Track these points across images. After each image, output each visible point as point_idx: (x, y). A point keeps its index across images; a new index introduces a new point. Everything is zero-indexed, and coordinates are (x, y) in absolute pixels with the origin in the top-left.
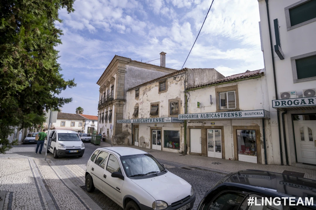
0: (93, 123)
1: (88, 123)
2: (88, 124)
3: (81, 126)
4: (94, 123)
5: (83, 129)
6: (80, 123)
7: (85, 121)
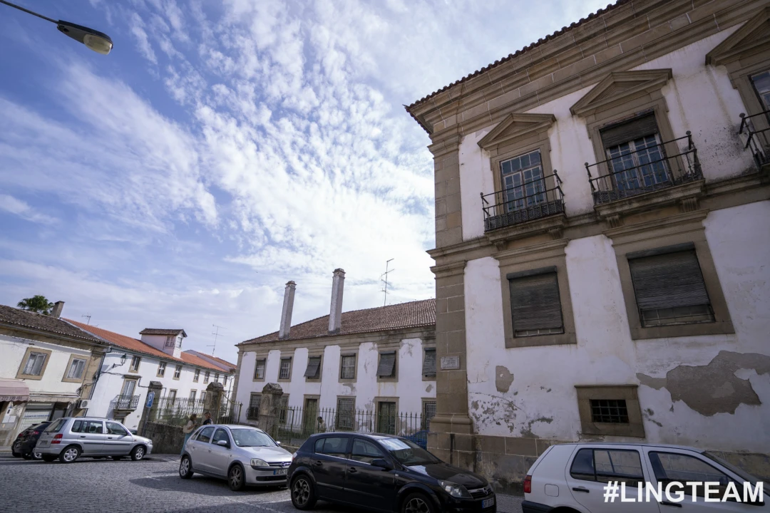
0: (133, 367)
1: (114, 366)
2: (113, 371)
3: (78, 376)
4: (137, 368)
5: (85, 394)
6: (75, 362)
7: (104, 354)
